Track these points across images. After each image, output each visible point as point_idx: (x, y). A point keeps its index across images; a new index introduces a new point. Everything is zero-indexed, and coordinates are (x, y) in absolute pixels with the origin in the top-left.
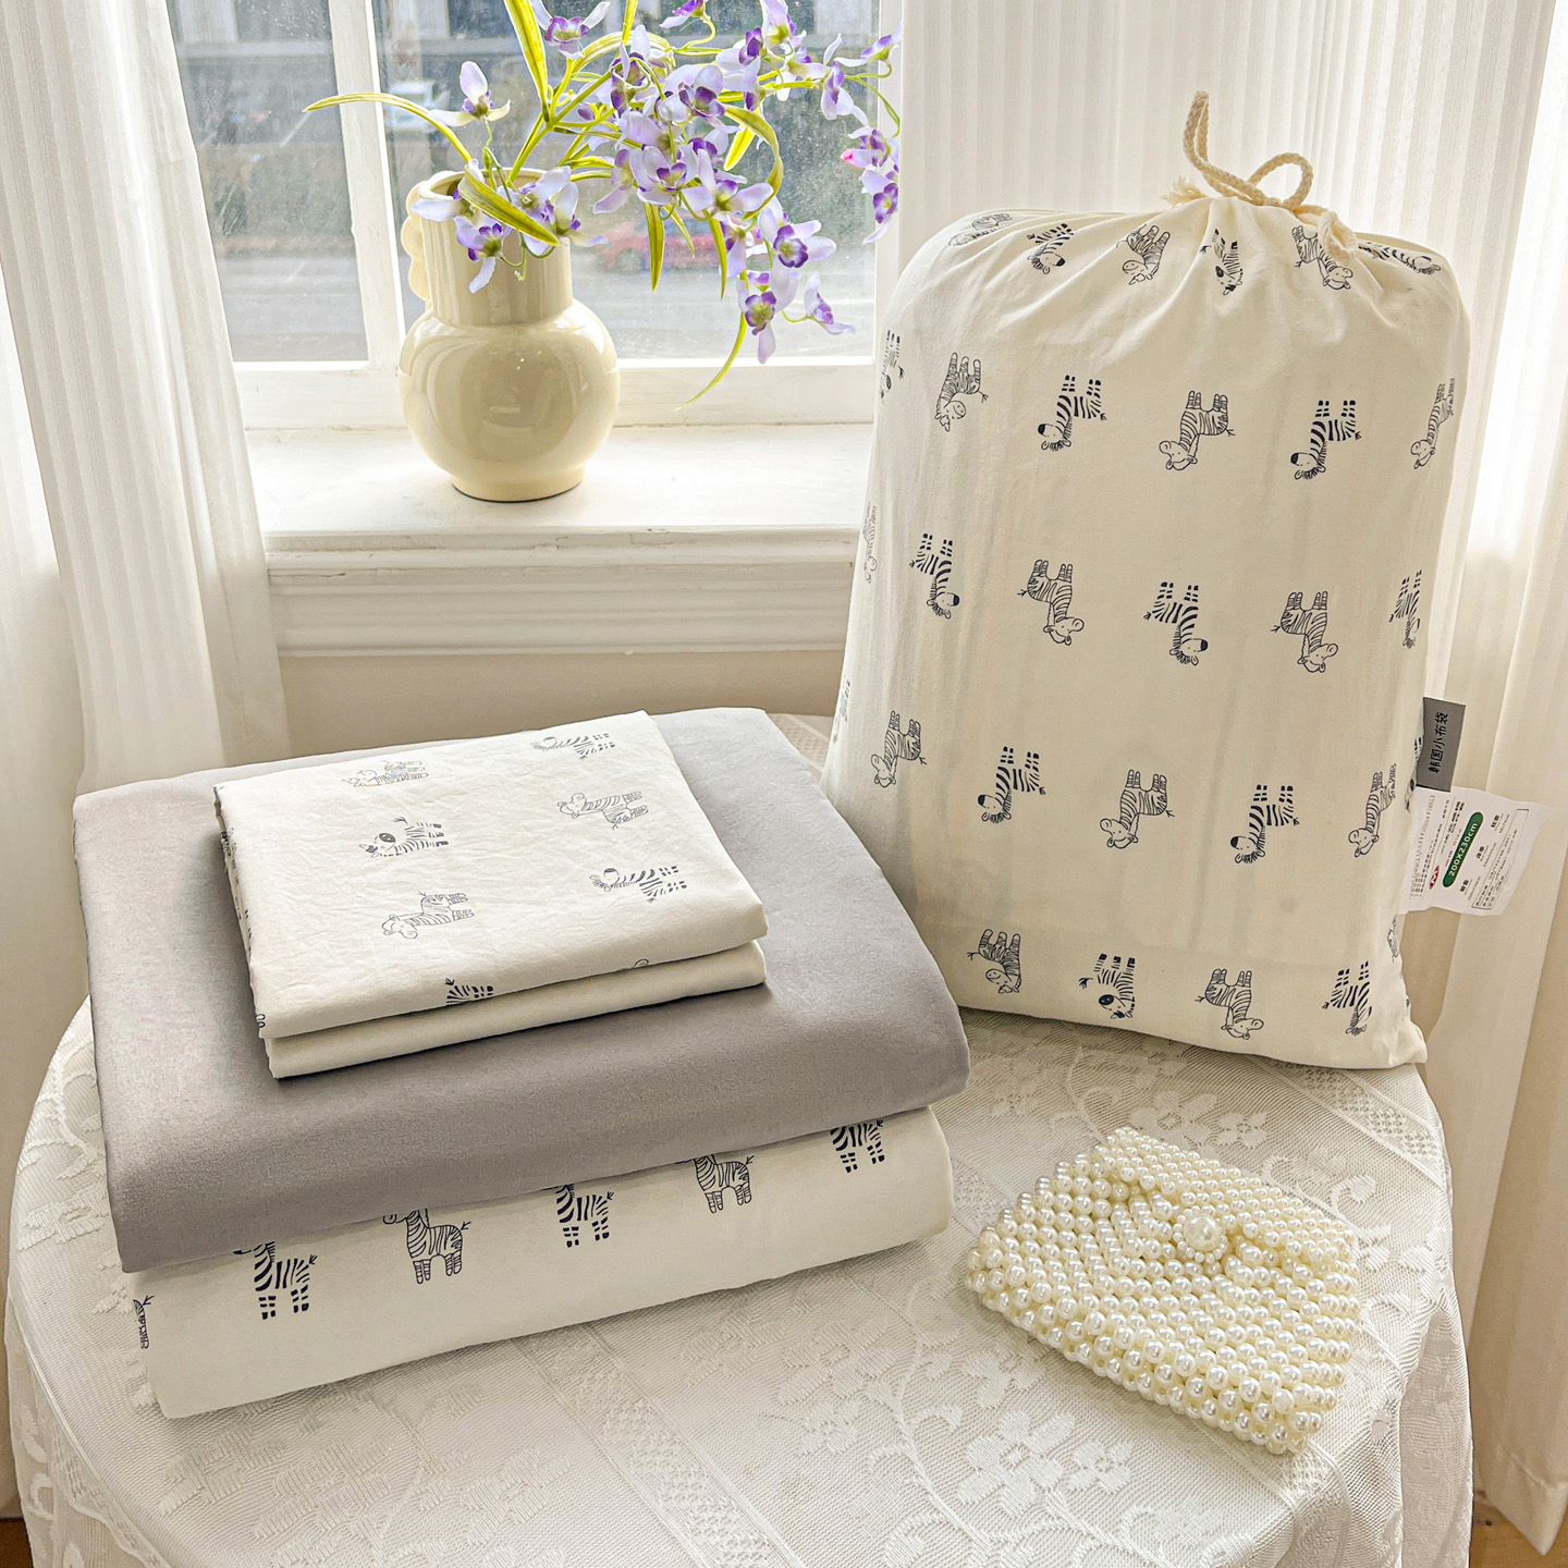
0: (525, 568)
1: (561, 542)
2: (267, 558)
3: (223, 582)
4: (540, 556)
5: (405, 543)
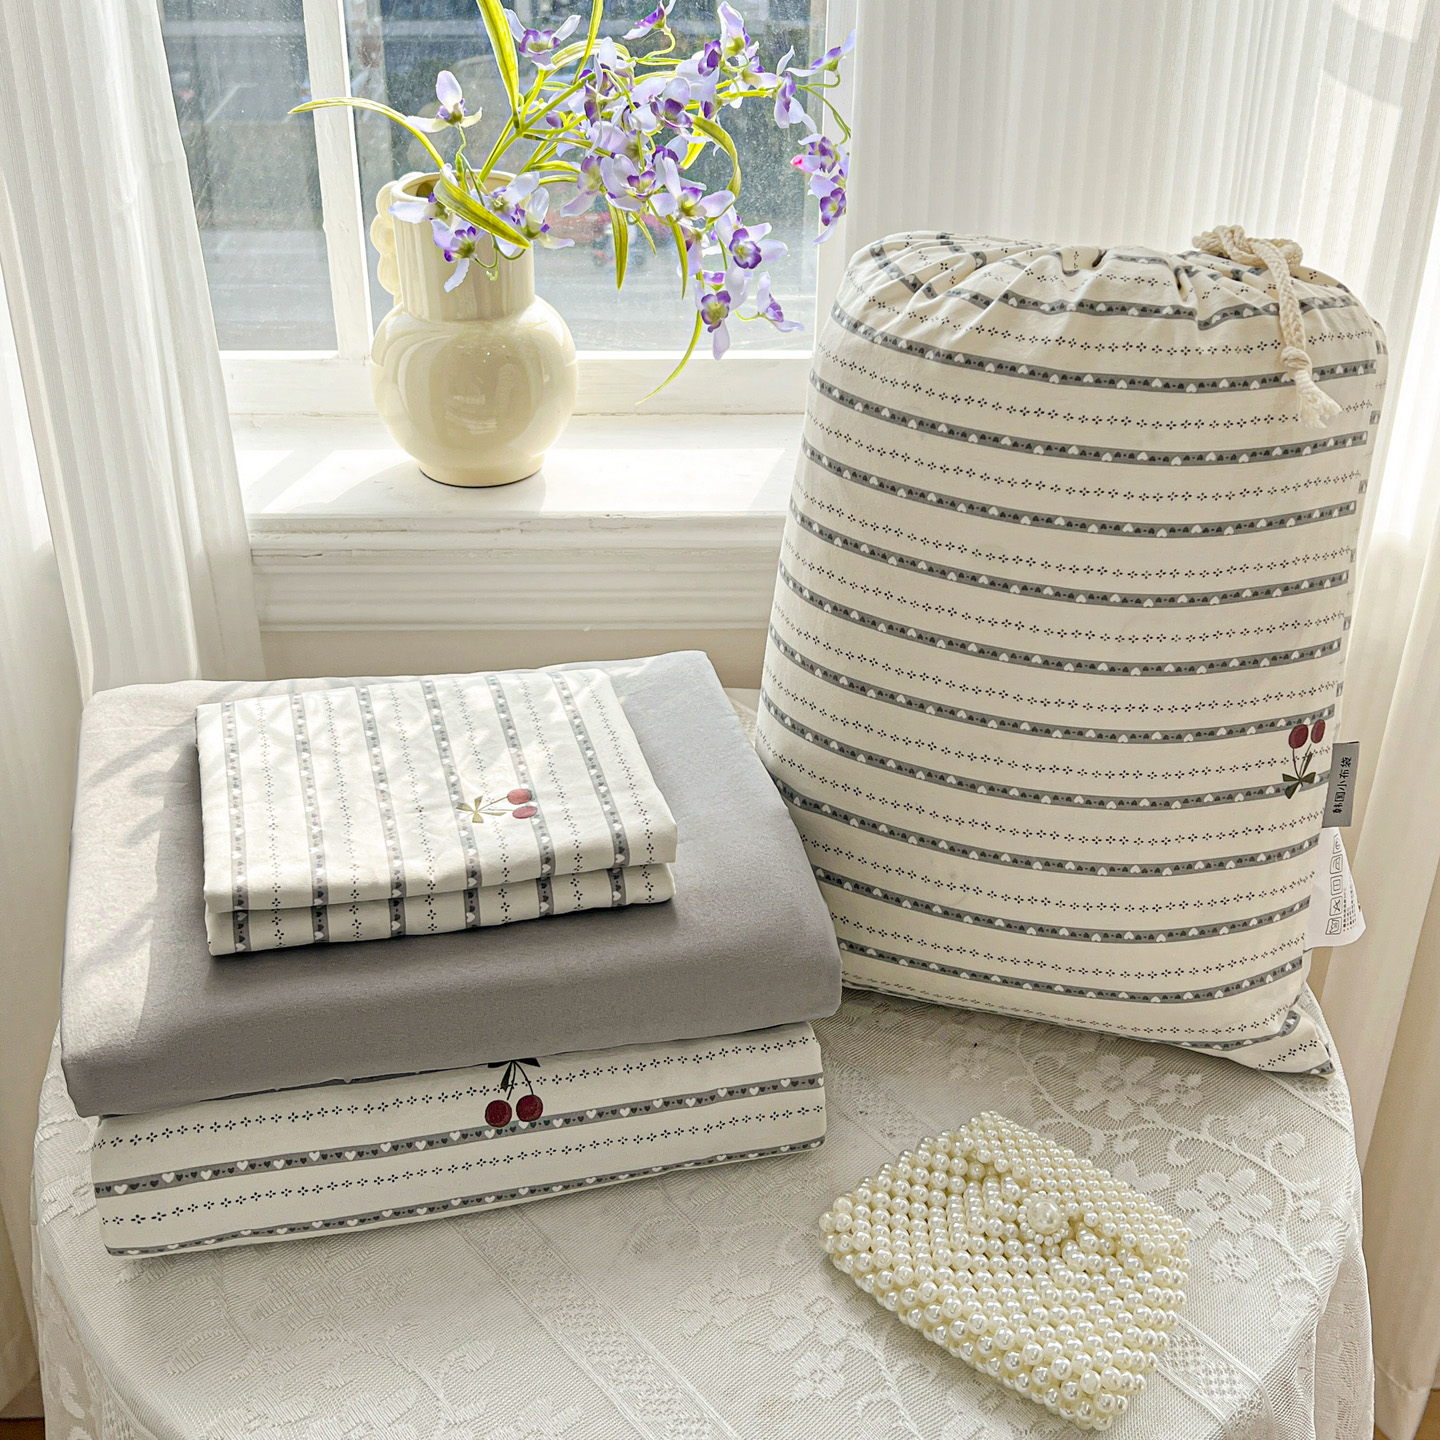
0: (491, 550)
1: (526, 526)
2: (250, 539)
3: (209, 562)
4: (505, 540)
5: (378, 526)
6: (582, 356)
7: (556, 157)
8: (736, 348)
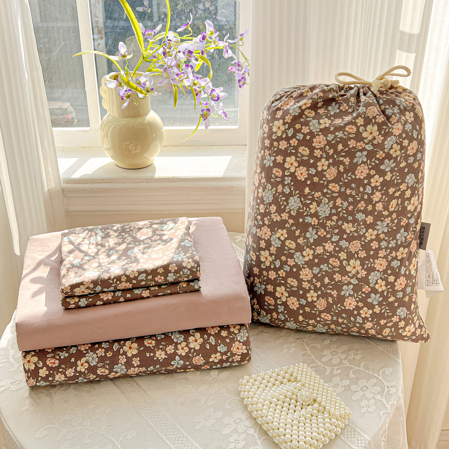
0: (137, 188)
1: (147, 181)
2: (62, 186)
3: (50, 194)
4: (141, 185)
5: (102, 181)
6: (165, 128)
7: (156, 68)
8: (212, 125)
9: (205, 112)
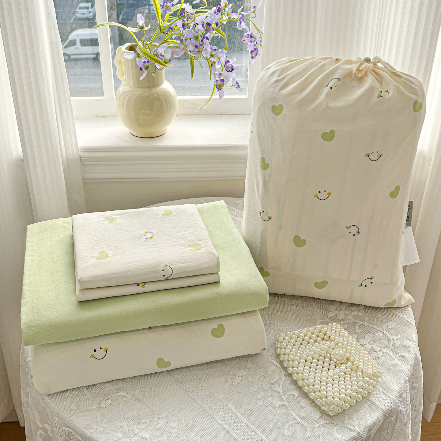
2: (80, 154)
6: (179, 97)
8: (226, 95)
9: (219, 82)
